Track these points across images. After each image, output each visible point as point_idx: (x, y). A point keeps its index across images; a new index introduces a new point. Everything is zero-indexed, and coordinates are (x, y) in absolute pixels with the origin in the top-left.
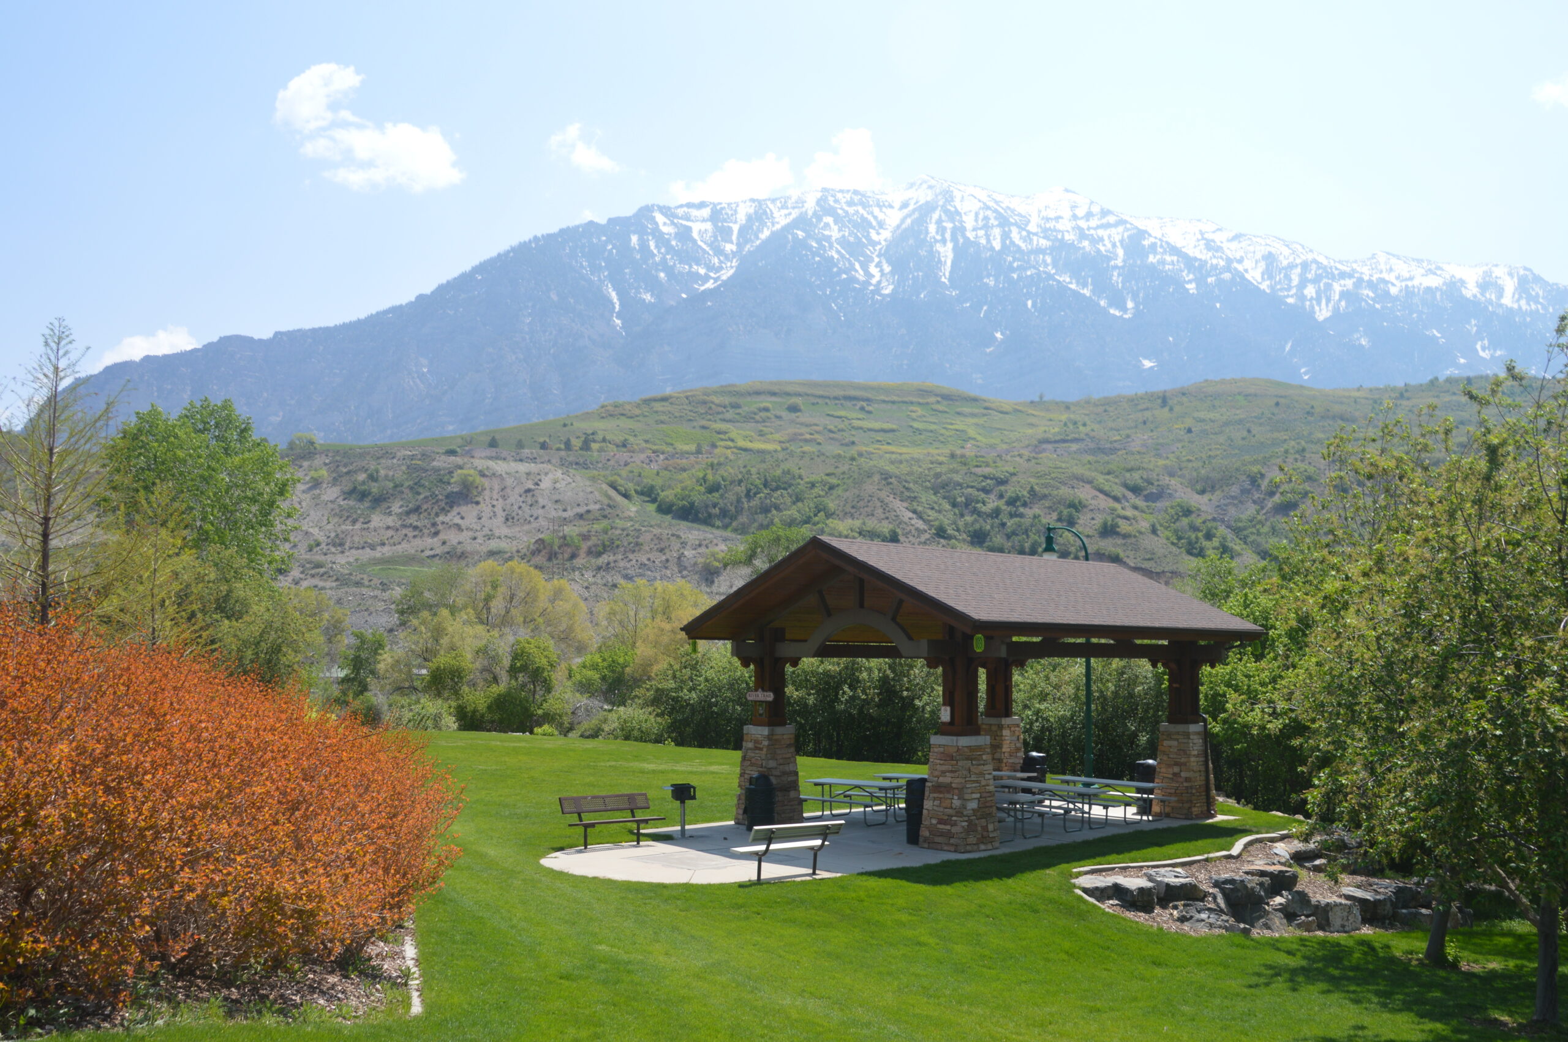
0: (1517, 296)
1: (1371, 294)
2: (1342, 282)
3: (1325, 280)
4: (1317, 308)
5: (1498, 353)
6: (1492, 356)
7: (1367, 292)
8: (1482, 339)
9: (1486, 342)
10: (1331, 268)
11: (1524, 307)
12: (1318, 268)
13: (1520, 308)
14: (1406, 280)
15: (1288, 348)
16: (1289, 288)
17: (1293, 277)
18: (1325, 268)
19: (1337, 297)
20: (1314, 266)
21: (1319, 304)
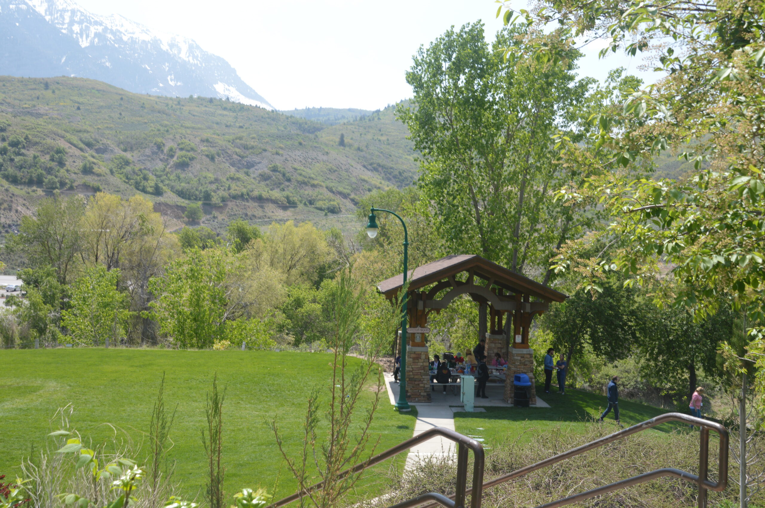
0: (188, 54)
1: (113, 38)
2: (96, 27)
3: (85, 24)
4: (80, 40)
5: (179, 84)
6: (176, 85)
7: (109, 36)
8: (171, 75)
9: (173, 77)
10: (89, 17)
11: (191, 61)
12: (82, 15)
13: (189, 61)
14: (131, 33)
15: (63, 60)
16: (63, 24)
17: (66, 17)
18: (85, 16)
19: (93, 35)
20: (79, 14)
21: (82, 37)
